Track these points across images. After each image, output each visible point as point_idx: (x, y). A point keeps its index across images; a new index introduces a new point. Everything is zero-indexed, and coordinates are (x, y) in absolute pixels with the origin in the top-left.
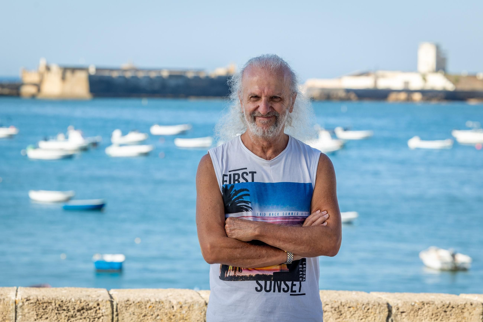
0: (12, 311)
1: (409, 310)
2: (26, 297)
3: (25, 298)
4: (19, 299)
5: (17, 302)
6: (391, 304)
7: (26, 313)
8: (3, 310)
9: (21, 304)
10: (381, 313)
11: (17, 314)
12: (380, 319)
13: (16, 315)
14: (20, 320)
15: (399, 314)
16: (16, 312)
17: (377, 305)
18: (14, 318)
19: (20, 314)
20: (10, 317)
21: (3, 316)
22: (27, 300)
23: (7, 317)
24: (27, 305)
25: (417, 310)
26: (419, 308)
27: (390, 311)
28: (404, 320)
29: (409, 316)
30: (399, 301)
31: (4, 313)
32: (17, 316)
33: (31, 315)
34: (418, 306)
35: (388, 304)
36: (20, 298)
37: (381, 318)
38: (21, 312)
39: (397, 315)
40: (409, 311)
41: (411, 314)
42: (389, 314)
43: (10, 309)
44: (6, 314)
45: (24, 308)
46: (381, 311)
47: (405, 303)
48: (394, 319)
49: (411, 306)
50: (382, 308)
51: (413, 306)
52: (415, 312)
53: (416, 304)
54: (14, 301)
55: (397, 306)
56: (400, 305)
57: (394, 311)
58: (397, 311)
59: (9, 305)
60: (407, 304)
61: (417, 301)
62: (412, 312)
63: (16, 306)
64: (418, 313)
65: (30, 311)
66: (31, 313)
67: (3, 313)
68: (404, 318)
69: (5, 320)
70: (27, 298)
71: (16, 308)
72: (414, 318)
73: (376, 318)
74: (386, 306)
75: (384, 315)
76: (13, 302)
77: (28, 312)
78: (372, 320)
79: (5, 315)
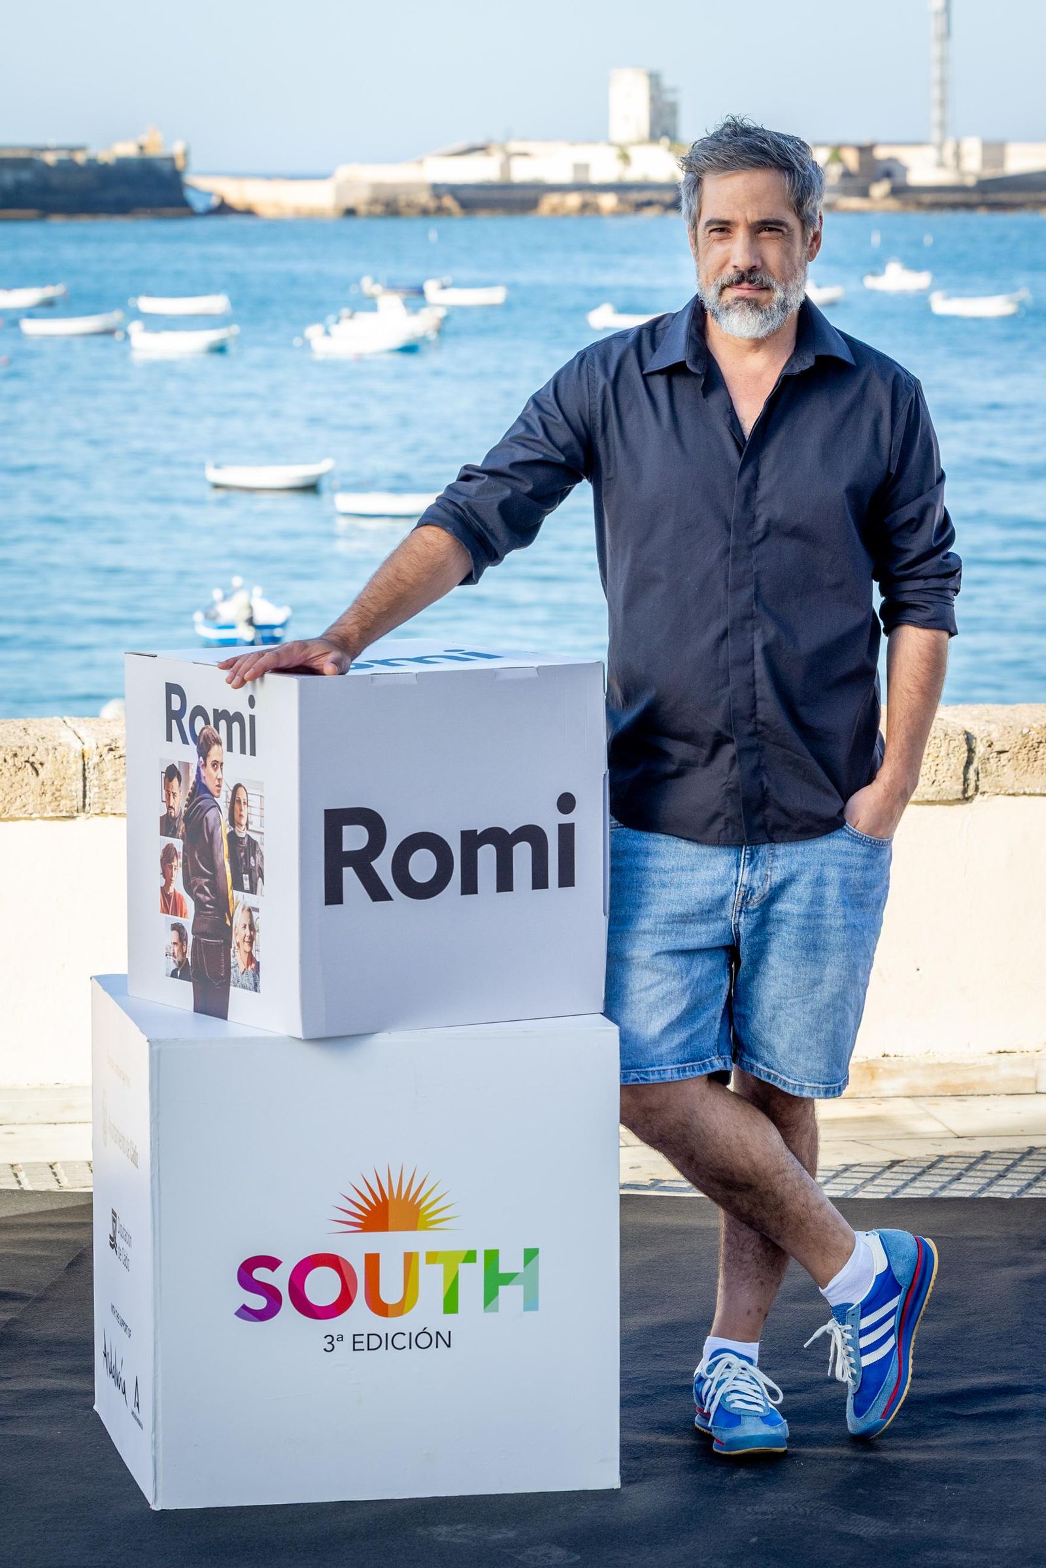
0: (75, 778)
1: (1015, 747)
2: (108, 742)
3: (106, 746)
4: (91, 748)
5: (86, 754)
6: (975, 732)
7: (109, 781)
8: (52, 776)
9: (96, 759)
10: (951, 756)
11: (88, 784)
12: (948, 770)
13: (85, 786)
14: (94, 798)
15: (992, 758)
16: (85, 778)
17: (942, 736)
18: (81, 794)
19: (96, 783)
20: (71, 791)
21: (54, 788)
22: (111, 750)
23: (63, 792)
24: (110, 760)
25: (1036, 745)
26: (1039, 741)
27: (971, 751)
28: (1005, 769)
29: (1017, 760)
30: (993, 726)
31: (55, 783)
32: (87, 788)
33: (121, 786)
34: (1036, 736)
35: (966, 733)
36: (94, 746)
37: (953, 766)
38: (97, 779)
39: (988, 759)
40: (1016, 750)
41: (1020, 756)
42: (968, 757)
43: (71, 772)
44: (61, 786)
45: (105, 770)
46: (950, 752)
47: (1008, 729)
48: (982, 769)
49: (1020, 736)
50: (953, 744)
51: (1025, 736)
52: (1029, 751)
53: (1033, 732)
54: (81, 754)
55: (988, 738)
56: (995, 736)
57: (980, 749)
58: (989, 748)
59: (68, 762)
60: (1011, 733)
61: (1035, 725)
62: (1024, 751)
63: (84, 765)
64: (1037, 752)
65: (119, 775)
66: (120, 781)
67: (53, 783)
68: (1004, 766)
69: (58, 799)
70: (110, 745)
71: (84, 770)
72: (1028, 766)
73: (939, 767)
74: (962, 737)
75: (958, 759)
76: (77, 755)
77: (114, 777)
78: (930, 772)
79: (58, 787)
